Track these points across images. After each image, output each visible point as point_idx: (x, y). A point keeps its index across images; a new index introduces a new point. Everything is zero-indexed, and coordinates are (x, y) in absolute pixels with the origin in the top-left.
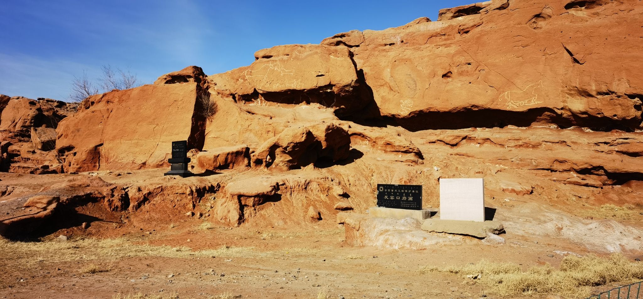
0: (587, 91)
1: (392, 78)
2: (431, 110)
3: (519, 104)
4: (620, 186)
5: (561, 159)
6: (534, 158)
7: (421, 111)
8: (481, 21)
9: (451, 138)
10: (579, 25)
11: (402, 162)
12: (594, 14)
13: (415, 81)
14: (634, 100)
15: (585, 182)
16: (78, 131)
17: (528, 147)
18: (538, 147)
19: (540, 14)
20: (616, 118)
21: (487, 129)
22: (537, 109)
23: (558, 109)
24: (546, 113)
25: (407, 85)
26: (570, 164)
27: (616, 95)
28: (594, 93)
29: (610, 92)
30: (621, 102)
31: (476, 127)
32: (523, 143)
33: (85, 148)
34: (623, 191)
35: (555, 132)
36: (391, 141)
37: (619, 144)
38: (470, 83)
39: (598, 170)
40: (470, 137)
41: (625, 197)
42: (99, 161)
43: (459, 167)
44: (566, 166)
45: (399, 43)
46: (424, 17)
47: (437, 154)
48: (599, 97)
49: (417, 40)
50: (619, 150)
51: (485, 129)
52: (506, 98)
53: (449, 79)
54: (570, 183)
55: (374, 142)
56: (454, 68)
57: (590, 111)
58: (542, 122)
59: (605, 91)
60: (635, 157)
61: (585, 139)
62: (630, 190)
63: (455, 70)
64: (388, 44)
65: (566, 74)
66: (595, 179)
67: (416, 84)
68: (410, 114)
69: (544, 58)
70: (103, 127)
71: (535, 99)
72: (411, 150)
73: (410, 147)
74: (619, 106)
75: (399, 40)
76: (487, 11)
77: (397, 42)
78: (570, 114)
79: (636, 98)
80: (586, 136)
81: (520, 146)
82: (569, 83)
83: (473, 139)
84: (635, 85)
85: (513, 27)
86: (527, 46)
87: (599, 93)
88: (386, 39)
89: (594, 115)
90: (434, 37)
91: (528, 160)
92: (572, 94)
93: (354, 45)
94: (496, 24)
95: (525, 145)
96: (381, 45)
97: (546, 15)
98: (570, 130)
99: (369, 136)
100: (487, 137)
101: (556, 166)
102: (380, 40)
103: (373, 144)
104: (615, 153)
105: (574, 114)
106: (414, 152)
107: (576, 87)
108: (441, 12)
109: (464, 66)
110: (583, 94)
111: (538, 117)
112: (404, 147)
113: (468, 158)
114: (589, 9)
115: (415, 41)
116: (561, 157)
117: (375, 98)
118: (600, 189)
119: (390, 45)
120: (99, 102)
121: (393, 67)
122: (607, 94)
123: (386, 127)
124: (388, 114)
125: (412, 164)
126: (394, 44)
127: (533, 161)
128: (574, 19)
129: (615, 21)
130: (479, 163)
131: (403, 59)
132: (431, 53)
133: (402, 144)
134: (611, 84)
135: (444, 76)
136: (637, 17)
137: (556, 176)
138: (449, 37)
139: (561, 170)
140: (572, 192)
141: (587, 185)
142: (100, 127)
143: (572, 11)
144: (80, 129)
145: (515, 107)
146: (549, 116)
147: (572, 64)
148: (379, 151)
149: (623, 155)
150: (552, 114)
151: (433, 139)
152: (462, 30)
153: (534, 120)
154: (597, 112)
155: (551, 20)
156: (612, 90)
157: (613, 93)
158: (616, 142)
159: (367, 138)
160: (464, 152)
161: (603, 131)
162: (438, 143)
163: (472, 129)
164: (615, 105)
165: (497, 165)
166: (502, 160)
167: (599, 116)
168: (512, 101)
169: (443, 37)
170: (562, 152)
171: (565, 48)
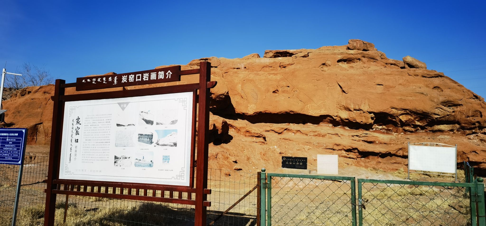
0: (349, 108)
1: (243, 91)
2: (267, 112)
3: (315, 112)
4: (364, 158)
5: (338, 144)
6: (324, 143)
7: (261, 112)
8: (293, 62)
9: (279, 129)
10: (344, 72)
11: (256, 142)
12: (351, 67)
13: (257, 94)
14: (371, 114)
15: (349, 156)
16: (19, 112)
17: (320, 136)
18: (325, 136)
19: (325, 63)
20: (362, 123)
21: (296, 124)
22: (324, 115)
23: (335, 116)
24: (329, 118)
25: (252, 95)
26: (342, 146)
27: (363, 111)
28: (352, 110)
29: (360, 109)
30: (365, 115)
31: (289, 123)
32: (318, 134)
33: (26, 125)
34: (366, 161)
35: (331, 128)
36: (249, 130)
37: (363, 137)
38: (289, 98)
39: (355, 150)
40: (289, 129)
41: (367, 164)
42: (36, 135)
43: (287, 147)
44: (340, 148)
45: (243, 68)
46: (256, 53)
47: (272, 138)
48: (355, 111)
49: (255, 68)
50: (363, 140)
51: (295, 124)
52: (309, 108)
53: (276, 94)
54: (342, 156)
55: (239, 130)
56: (280, 88)
57: (350, 119)
58: (325, 122)
59: (357, 109)
60: (370, 143)
61: (347, 133)
62: (369, 161)
63: (280, 89)
64: (236, 68)
65: (338, 98)
66: (353, 155)
67: (257, 96)
68: (254, 113)
69: (328, 88)
70: (42, 111)
71: (323, 110)
72: (261, 136)
73: (261, 134)
74: (364, 117)
75: (243, 66)
76: (296, 57)
77: (241, 67)
78: (340, 119)
79: (372, 114)
80: (347, 131)
81: (316, 135)
82: (340, 103)
83: (291, 130)
84: (372, 107)
85: (311, 68)
86: (319, 80)
87: (355, 110)
88: (234, 65)
89: (352, 121)
90: (265, 68)
91: (322, 144)
92: (341, 109)
93: (214, 66)
94: (302, 66)
95: (318, 135)
96: (231, 68)
97: (328, 64)
98: (338, 128)
99: (235, 126)
100: (298, 130)
101: (335, 147)
102: (231, 65)
103: (237, 131)
104: (361, 141)
105: (342, 120)
106: (263, 137)
107: (344, 105)
108: (266, 52)
109: (285, 88)
110: (347, 109)
111: (324, 120)
112: (257, 134)
113: (290, 141)
114: (348, 64)
115: (253, 69)
116: (338, 143)
117: (232, 102)
118: (355, 160)
119: (237, 69)
120: (36, 92)
121: (243, 85)
122: (358, 110)
123: (237, 120)
124: (240, 113)
125: (262, 144)
126: (239, 68)
127: (324, 144)
128: (342, 69)
129: (362, 73)
130: (296, 144)
131: (249, 80)
132: (266, 78)
133: (256, 132)
134: (361, 105)
135: (274, 92)
136: (372, 72)
137: (335, 153)
138: (274, 68)
139: (338, 150)
140: (344, 161)
141: (350, 158)
142: (39, 110)
143: (340, 64)
144: (20, 111)
145: (313, 113)
146: (329, 119)
147: (341, 93)
148: (242, 136)
149: (365, 142)
150: (331, 119)
151: (268, 129)
152: (282, 65)
153: (322, 121)
154: (353, 120)
155: (330, 67)
156: (361, 109)
157: (361, 110)
158: (362, 135)
159: (234, 127)
160: (287, 138)
161: (355, 129)
162: (271, 132)
163: (288, 124)
164: (362, 116)
165: (306, 146)
166: (308, 143)
167: (354, 121)
168: (312, 110)
169: (270, 68)
170: (337, 140)
171: (338, 84)
